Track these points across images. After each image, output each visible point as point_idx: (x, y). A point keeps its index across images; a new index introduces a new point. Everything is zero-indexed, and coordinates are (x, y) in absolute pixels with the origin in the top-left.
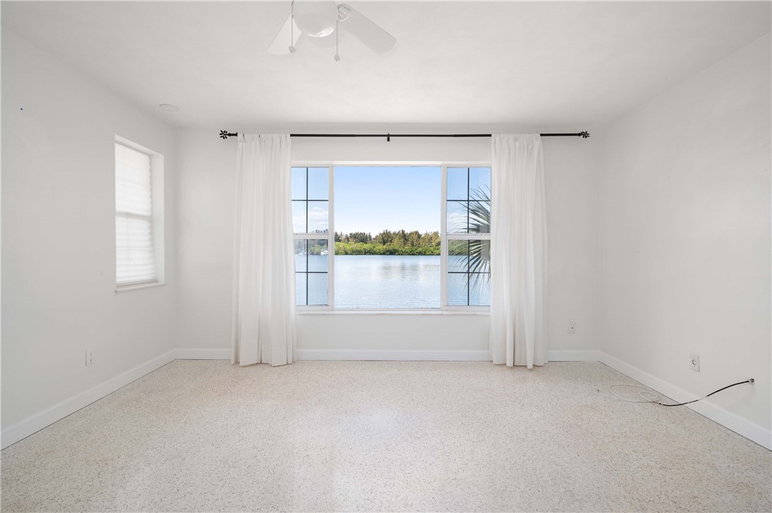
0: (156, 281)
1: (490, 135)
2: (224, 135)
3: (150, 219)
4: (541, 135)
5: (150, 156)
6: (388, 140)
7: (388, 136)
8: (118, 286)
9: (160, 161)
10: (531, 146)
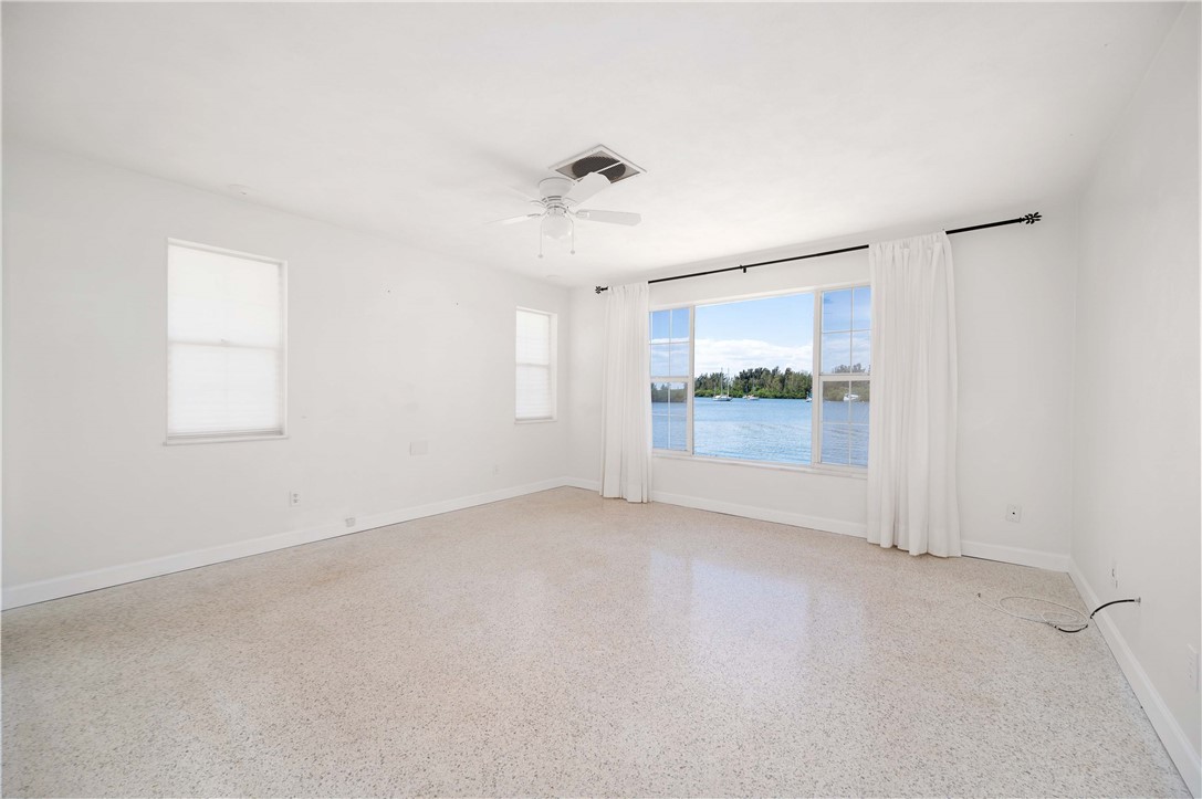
0: (550, 418)
1: (867, 246)
2: (599, 290)
3: (548, 367)
4: (948, 233)
5: (549, 316)
6: (745, 271)
7: (744, 268)
8: (517, 420)
9: (555, 318)
10: (929, 252)
